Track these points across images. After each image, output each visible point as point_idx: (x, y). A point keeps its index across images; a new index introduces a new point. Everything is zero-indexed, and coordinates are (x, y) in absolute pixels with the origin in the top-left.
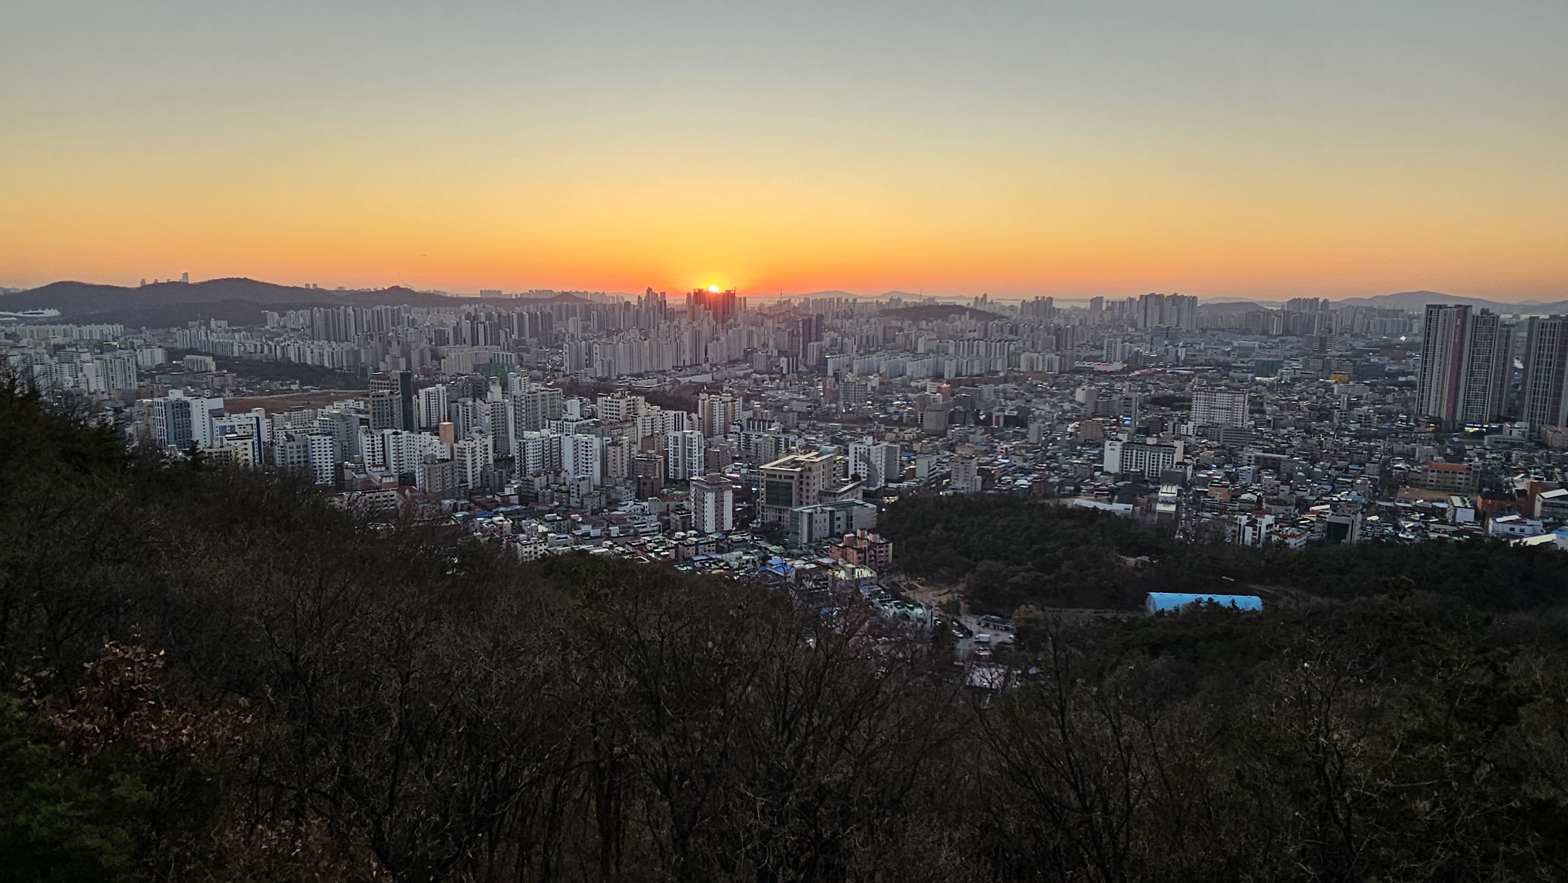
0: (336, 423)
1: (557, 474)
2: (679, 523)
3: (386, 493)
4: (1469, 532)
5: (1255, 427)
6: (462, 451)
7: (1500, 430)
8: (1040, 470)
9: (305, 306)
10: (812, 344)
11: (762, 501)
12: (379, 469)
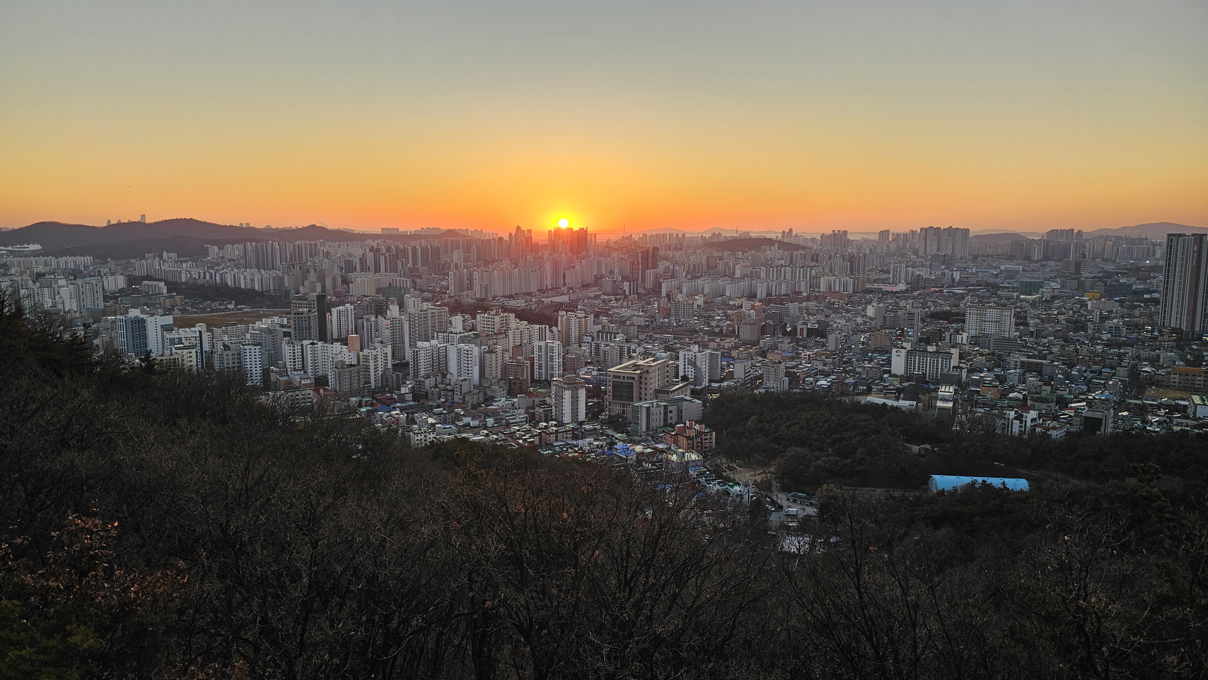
0: (264, 335)
1: (444, 376)
2: (542, 415)
3: (304, 392)
5: (1020, 337)
6: (366, 358)
8: (837, 373)
9: (239, 241)
10: (648, 271)
11: (609, 397)
12: (299, 373)
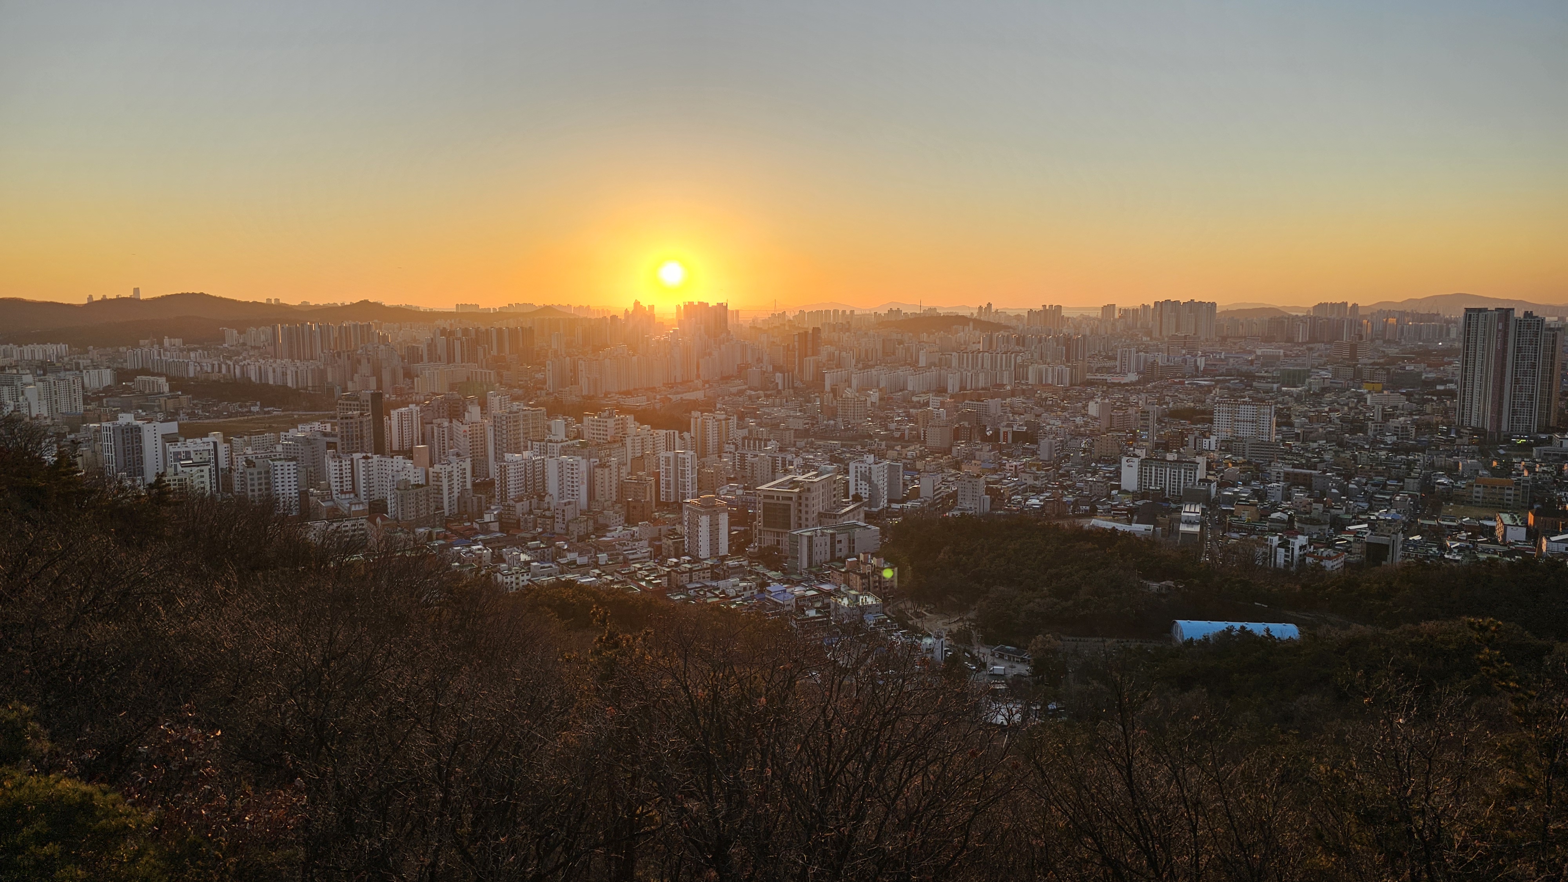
0: (300, 447)
1: (541, 498)
2: (671, 549)
3: (355, 522)
4: (1521, 552)
5: (1283, 441)
6: (438, 477)
7: (1549, 442)
8: (1052, 489)
9: (266, 323)
10: (808, 358)
11: (759, 523)
12: (347, 496)
